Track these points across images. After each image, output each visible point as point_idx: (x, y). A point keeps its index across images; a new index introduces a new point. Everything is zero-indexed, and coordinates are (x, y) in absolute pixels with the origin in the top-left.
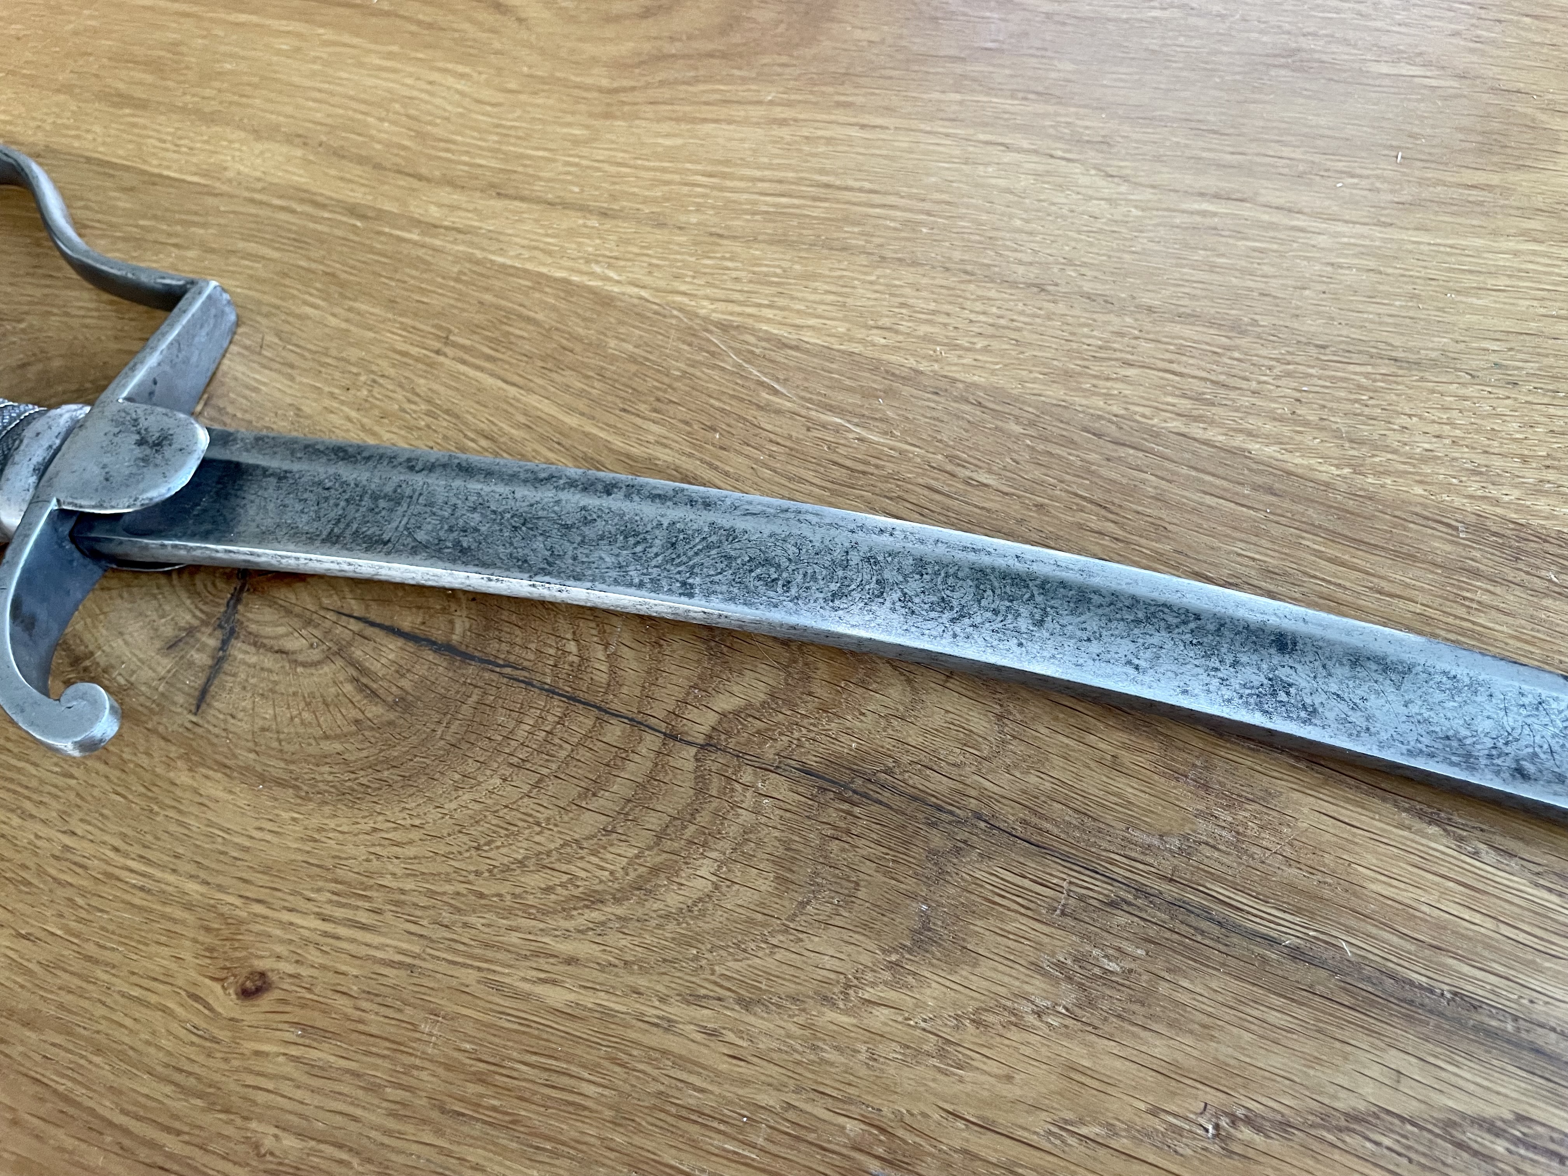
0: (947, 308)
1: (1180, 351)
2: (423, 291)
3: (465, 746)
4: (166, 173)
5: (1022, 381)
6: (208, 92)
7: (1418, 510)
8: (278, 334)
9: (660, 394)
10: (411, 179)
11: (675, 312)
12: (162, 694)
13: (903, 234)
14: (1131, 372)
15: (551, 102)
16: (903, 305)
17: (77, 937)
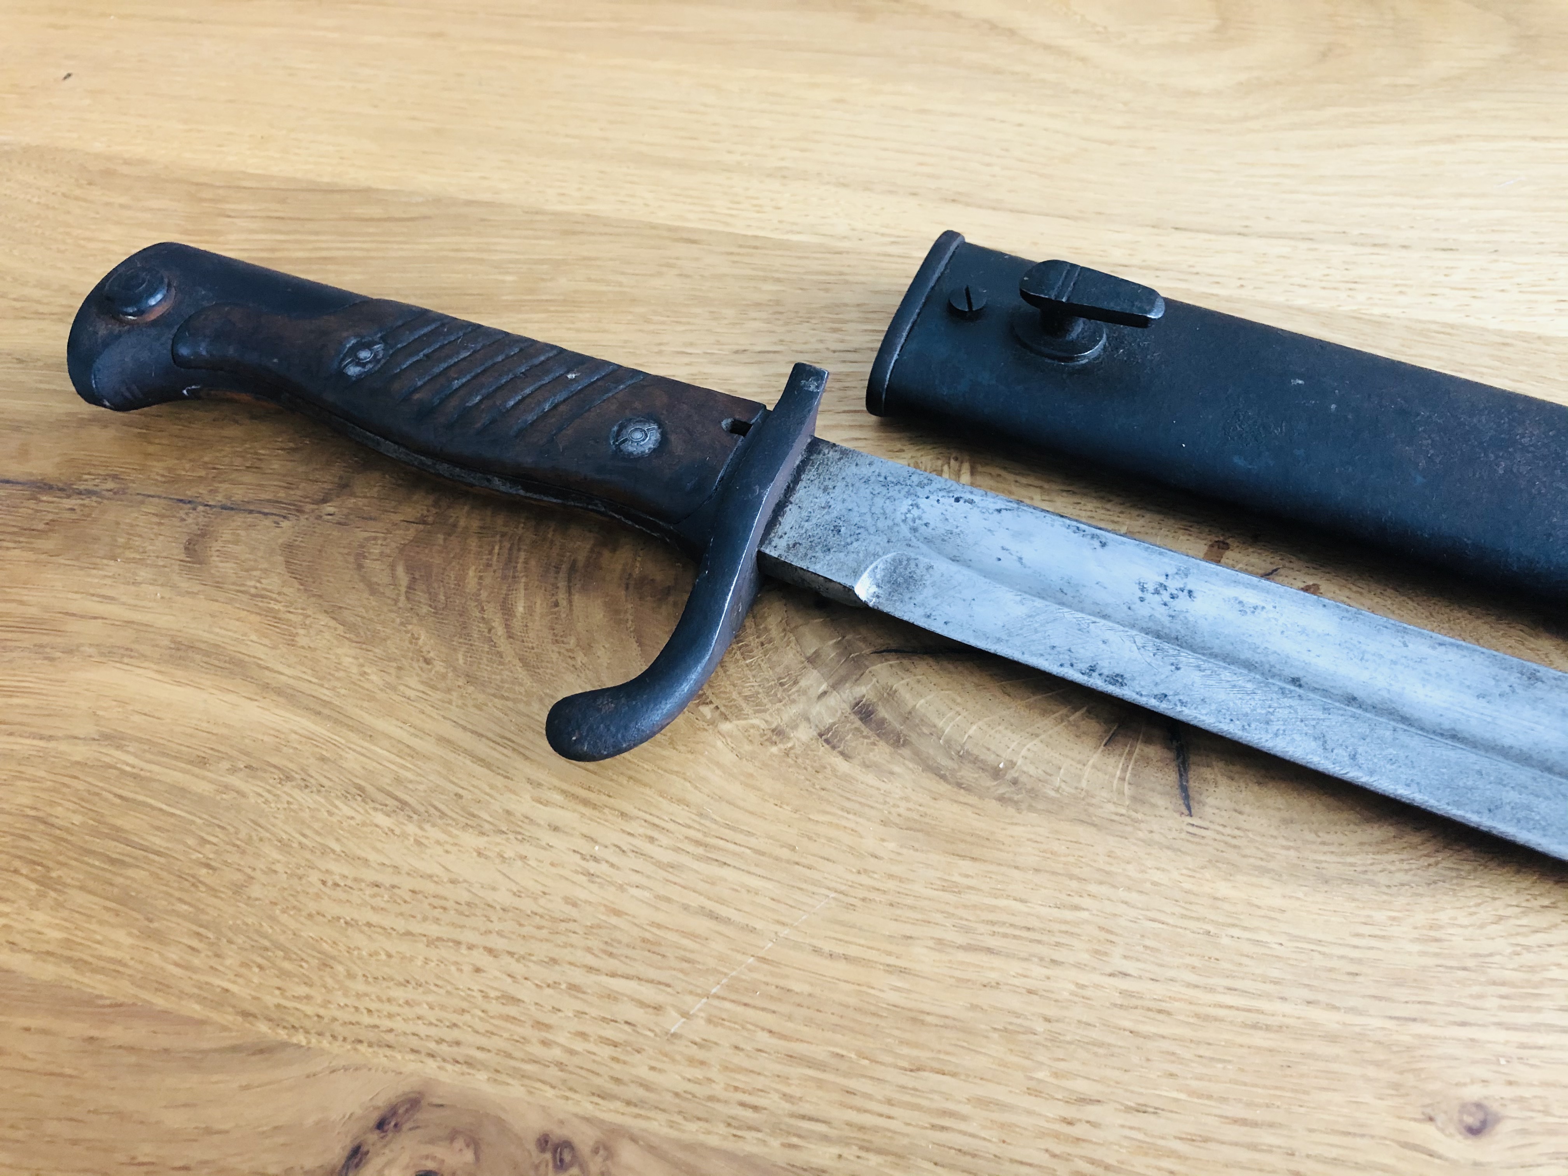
4: (763, 234)
6: (758, 149)
10: (1062, 220)
12: (1134, 799)
15: (1171, 136)
17: (1210, 1097)
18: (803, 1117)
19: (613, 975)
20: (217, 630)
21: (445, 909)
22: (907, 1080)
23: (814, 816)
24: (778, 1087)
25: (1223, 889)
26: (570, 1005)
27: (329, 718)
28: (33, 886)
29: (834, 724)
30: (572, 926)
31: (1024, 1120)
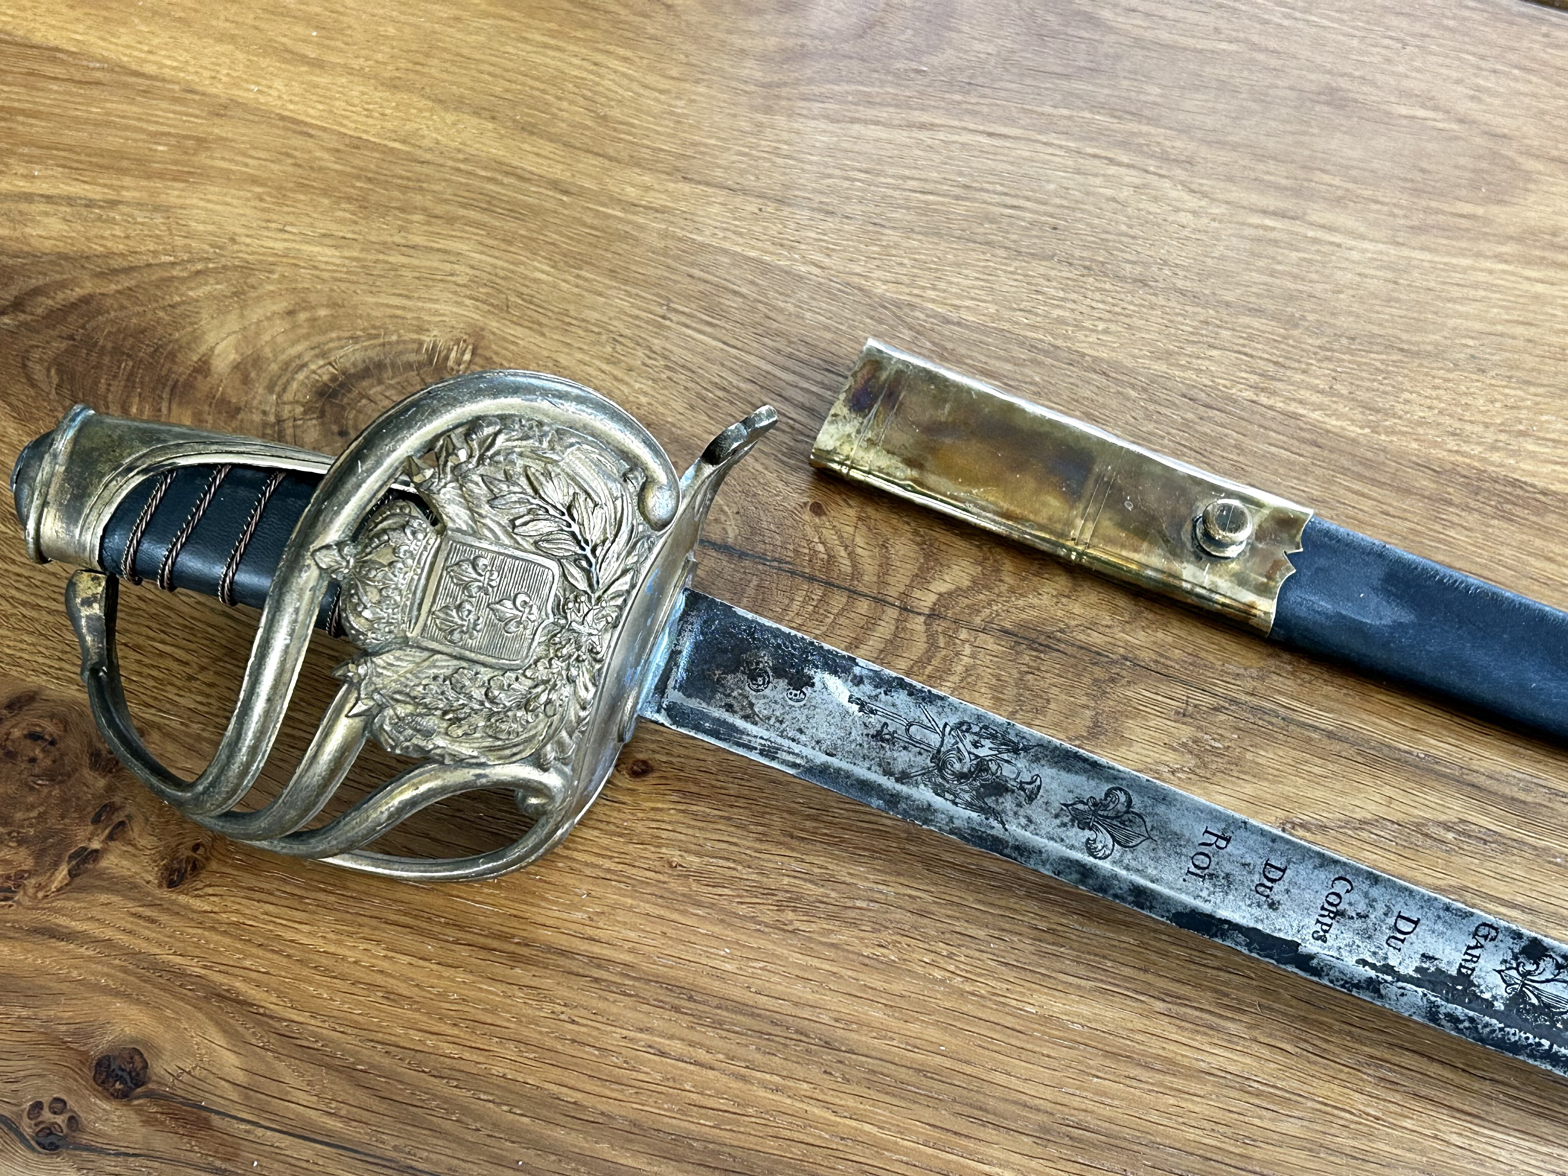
0: (1074, 296)
1: (1250, 338)
5: (1134, 357)
7: (1414, 459)
8: (520, 295)
14: (1215, 353)
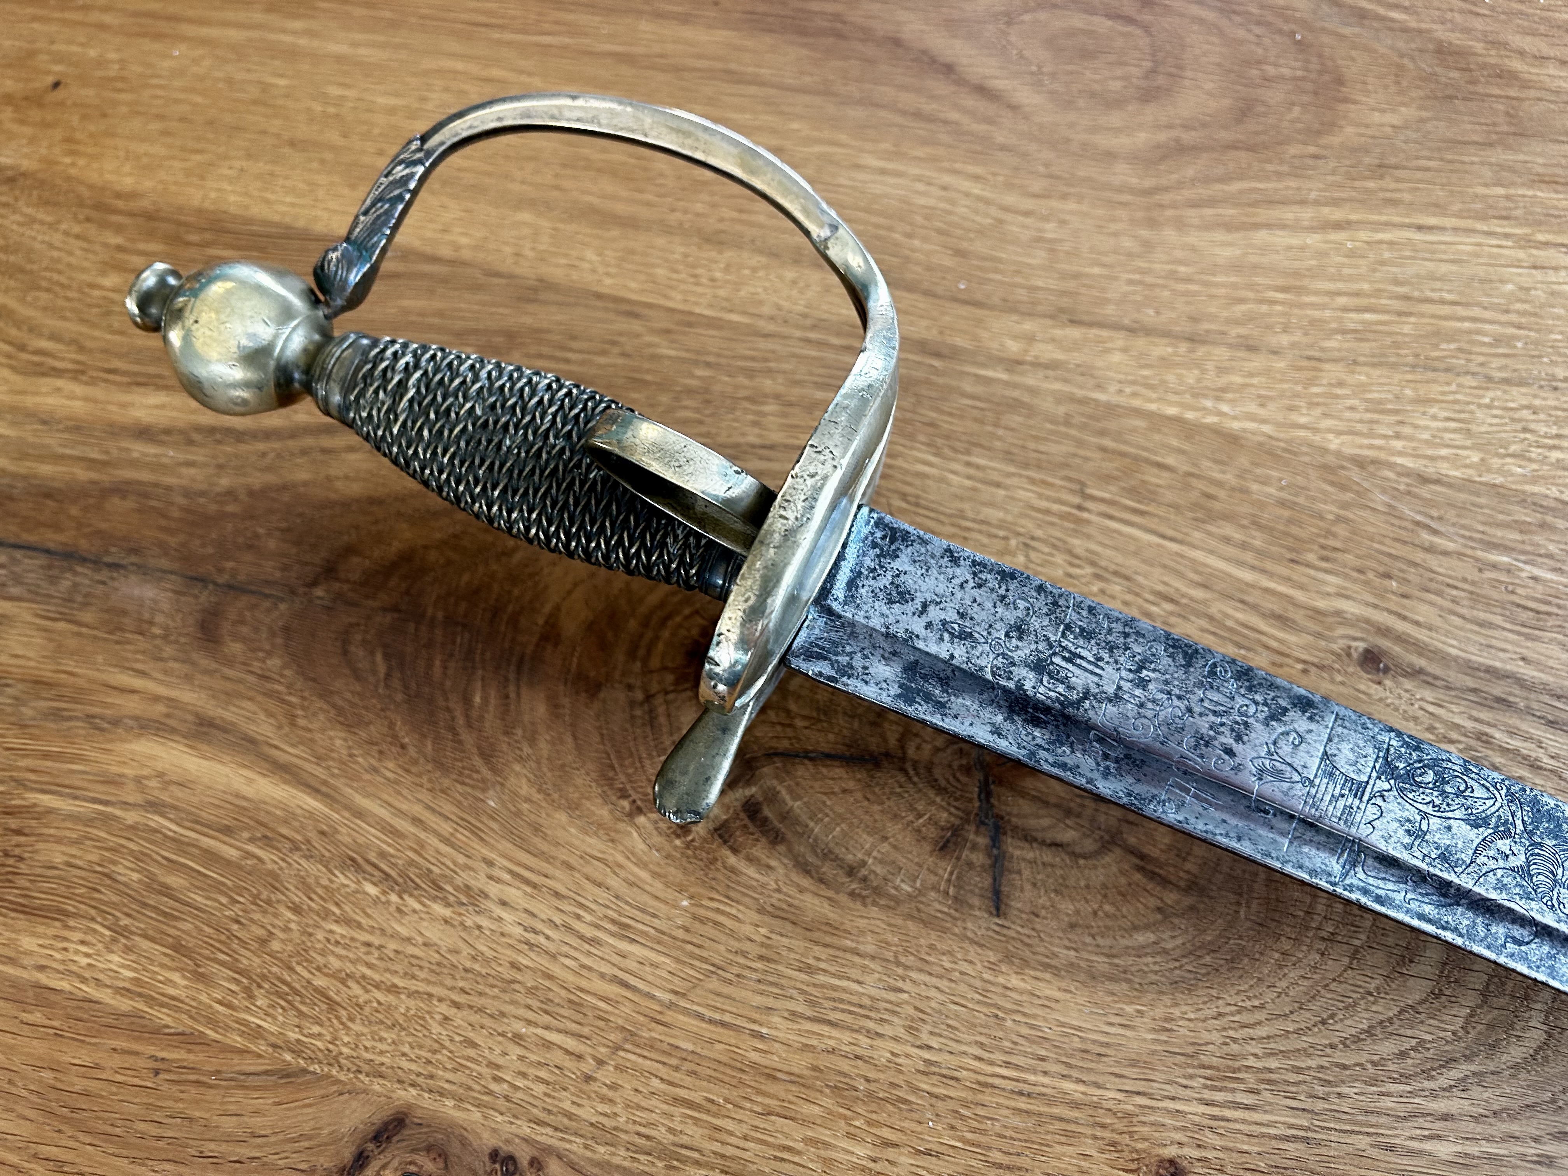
2: (1036, 438)
3: (1273, 925)
4: (697, 310)
6: (699, 207)
9: (1322, 541)
10: (969, 308)
11: (1304, 449)
12: (956, 899)
13: (1501, 351)
15: (1084, 208)
16: (1525, 430)
17: (979, 1146)
18: (682, 1146)
19: (547, 1028)
20: (233, 709)
21: (421, 968)
22: (758, 1122)
23: (705, 902)
24: (665, 1122)
25: (1015, 981)
26: (515, 1051)
27: (327, 795)
28: (107, 933)
29: (726, 821)
30: (517, 986)
31: (841, 1156)
